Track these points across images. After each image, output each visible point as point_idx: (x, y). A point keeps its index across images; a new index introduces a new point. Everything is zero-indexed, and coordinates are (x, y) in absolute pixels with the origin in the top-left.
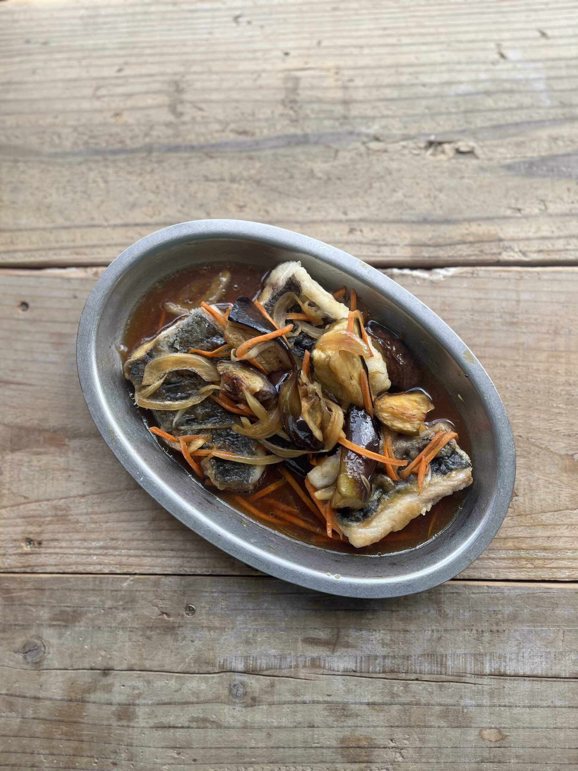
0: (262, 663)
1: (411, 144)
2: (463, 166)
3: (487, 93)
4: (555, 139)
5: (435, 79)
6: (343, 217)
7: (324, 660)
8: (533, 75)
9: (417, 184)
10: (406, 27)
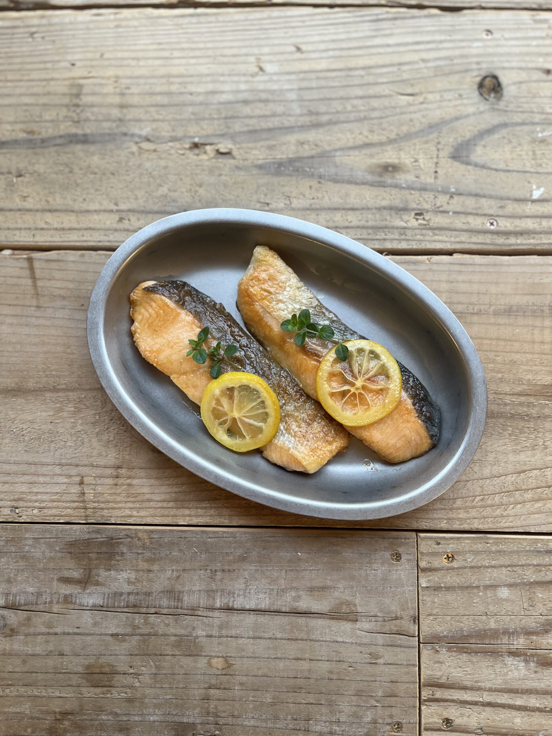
0: (21, 599)
1: (177, 145)
2: (221, 165)
3: (246, 102)
4: (302, 143)
5: (201, 89)
6: (115, 208)
7: (76, 597)
8: (286, 87)
9: (181, 180)
10: (178, 43)
